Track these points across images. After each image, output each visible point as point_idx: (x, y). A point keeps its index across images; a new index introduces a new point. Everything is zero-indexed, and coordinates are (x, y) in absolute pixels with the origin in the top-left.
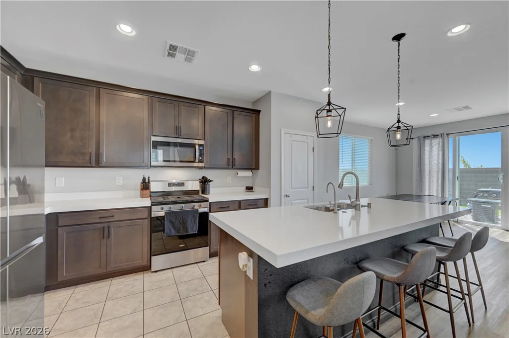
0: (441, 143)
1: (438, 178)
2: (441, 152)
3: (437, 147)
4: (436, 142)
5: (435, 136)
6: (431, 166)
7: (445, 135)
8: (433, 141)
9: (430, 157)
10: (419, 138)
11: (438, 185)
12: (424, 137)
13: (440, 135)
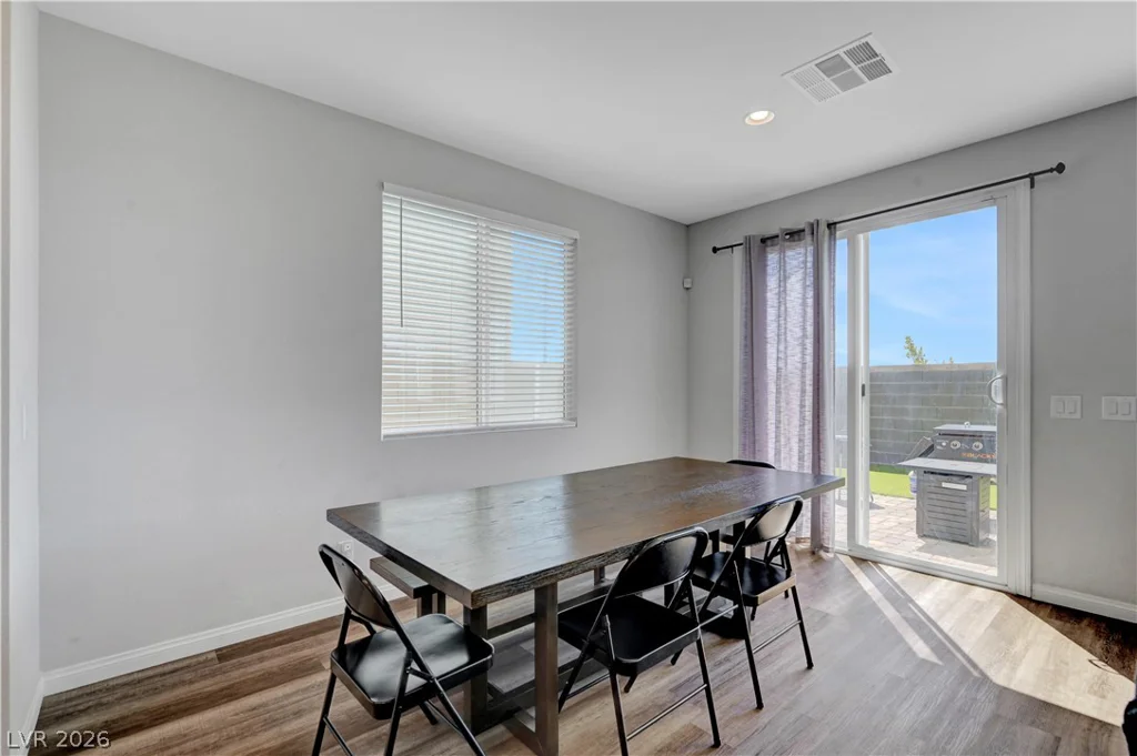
0: (810, 259)
1: (803, 391)
2: (810, 294)
3: (800, 275)
4: (797, 257)
5: (794, 235)
6: (782, 348)
7: (823, 227)
8: (789, 253)
9: (782, 315)
10: (747, 243)
11: (803, 418)
12: (764, 241)
13: (808, 231)
